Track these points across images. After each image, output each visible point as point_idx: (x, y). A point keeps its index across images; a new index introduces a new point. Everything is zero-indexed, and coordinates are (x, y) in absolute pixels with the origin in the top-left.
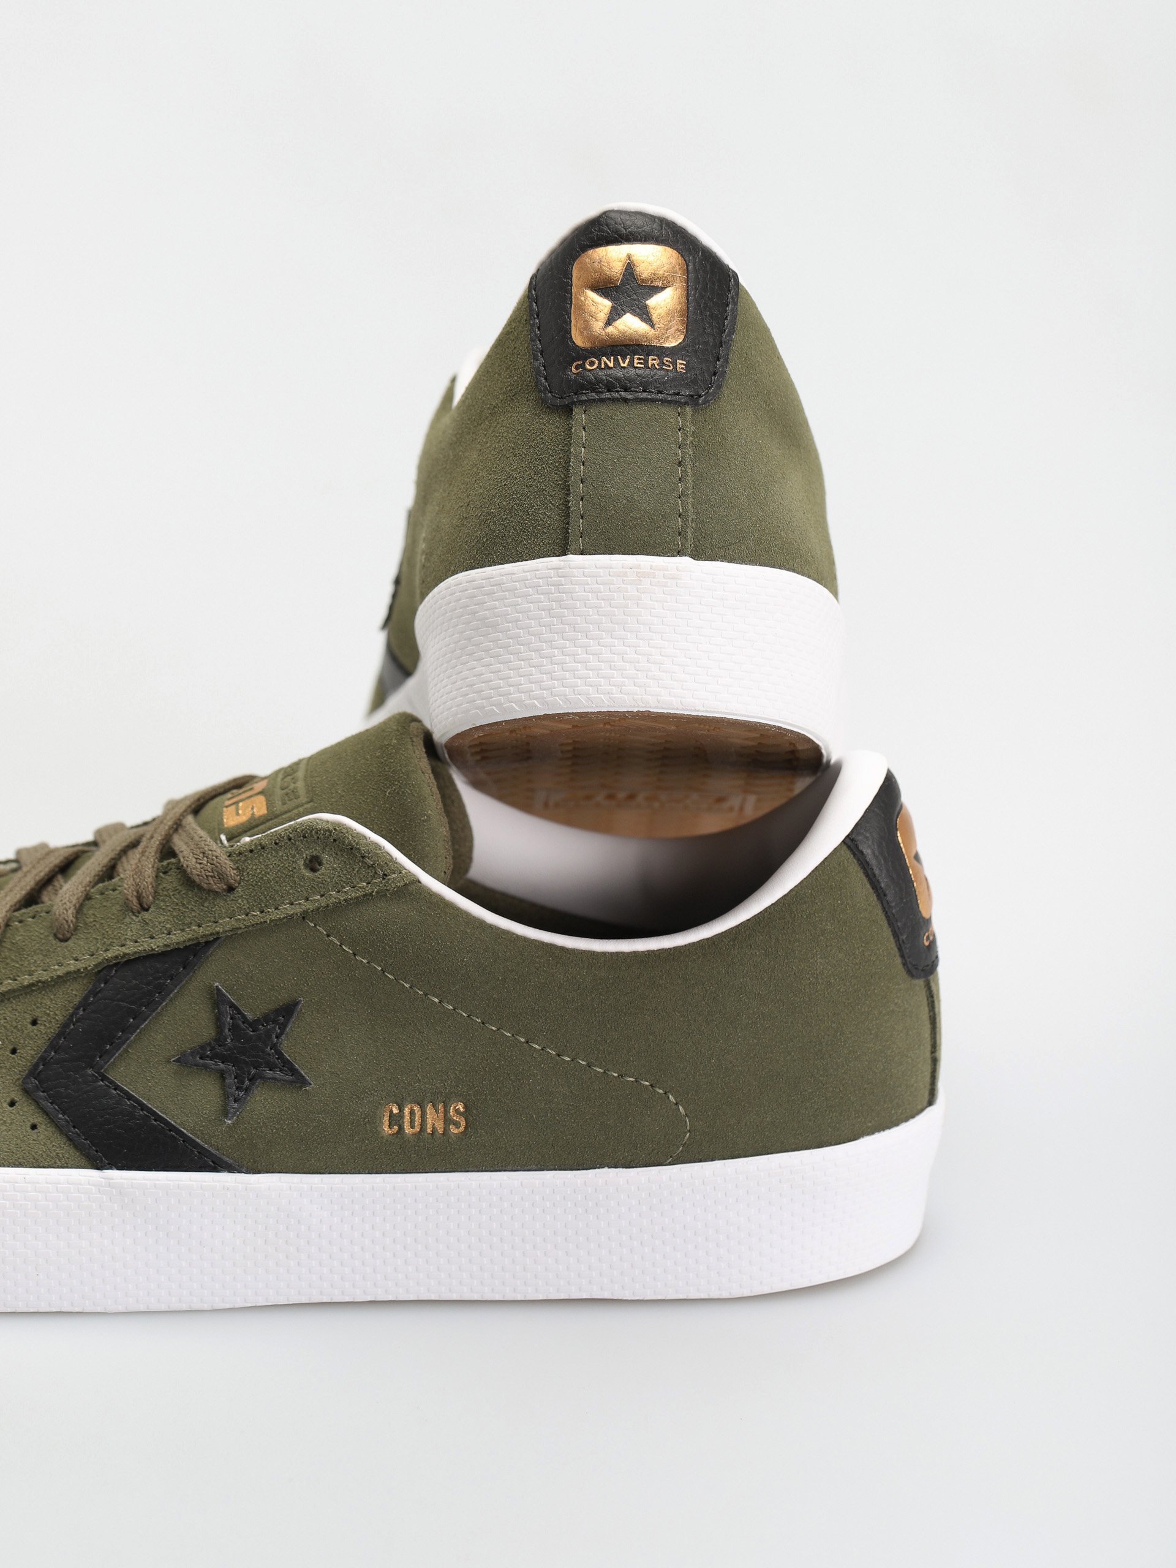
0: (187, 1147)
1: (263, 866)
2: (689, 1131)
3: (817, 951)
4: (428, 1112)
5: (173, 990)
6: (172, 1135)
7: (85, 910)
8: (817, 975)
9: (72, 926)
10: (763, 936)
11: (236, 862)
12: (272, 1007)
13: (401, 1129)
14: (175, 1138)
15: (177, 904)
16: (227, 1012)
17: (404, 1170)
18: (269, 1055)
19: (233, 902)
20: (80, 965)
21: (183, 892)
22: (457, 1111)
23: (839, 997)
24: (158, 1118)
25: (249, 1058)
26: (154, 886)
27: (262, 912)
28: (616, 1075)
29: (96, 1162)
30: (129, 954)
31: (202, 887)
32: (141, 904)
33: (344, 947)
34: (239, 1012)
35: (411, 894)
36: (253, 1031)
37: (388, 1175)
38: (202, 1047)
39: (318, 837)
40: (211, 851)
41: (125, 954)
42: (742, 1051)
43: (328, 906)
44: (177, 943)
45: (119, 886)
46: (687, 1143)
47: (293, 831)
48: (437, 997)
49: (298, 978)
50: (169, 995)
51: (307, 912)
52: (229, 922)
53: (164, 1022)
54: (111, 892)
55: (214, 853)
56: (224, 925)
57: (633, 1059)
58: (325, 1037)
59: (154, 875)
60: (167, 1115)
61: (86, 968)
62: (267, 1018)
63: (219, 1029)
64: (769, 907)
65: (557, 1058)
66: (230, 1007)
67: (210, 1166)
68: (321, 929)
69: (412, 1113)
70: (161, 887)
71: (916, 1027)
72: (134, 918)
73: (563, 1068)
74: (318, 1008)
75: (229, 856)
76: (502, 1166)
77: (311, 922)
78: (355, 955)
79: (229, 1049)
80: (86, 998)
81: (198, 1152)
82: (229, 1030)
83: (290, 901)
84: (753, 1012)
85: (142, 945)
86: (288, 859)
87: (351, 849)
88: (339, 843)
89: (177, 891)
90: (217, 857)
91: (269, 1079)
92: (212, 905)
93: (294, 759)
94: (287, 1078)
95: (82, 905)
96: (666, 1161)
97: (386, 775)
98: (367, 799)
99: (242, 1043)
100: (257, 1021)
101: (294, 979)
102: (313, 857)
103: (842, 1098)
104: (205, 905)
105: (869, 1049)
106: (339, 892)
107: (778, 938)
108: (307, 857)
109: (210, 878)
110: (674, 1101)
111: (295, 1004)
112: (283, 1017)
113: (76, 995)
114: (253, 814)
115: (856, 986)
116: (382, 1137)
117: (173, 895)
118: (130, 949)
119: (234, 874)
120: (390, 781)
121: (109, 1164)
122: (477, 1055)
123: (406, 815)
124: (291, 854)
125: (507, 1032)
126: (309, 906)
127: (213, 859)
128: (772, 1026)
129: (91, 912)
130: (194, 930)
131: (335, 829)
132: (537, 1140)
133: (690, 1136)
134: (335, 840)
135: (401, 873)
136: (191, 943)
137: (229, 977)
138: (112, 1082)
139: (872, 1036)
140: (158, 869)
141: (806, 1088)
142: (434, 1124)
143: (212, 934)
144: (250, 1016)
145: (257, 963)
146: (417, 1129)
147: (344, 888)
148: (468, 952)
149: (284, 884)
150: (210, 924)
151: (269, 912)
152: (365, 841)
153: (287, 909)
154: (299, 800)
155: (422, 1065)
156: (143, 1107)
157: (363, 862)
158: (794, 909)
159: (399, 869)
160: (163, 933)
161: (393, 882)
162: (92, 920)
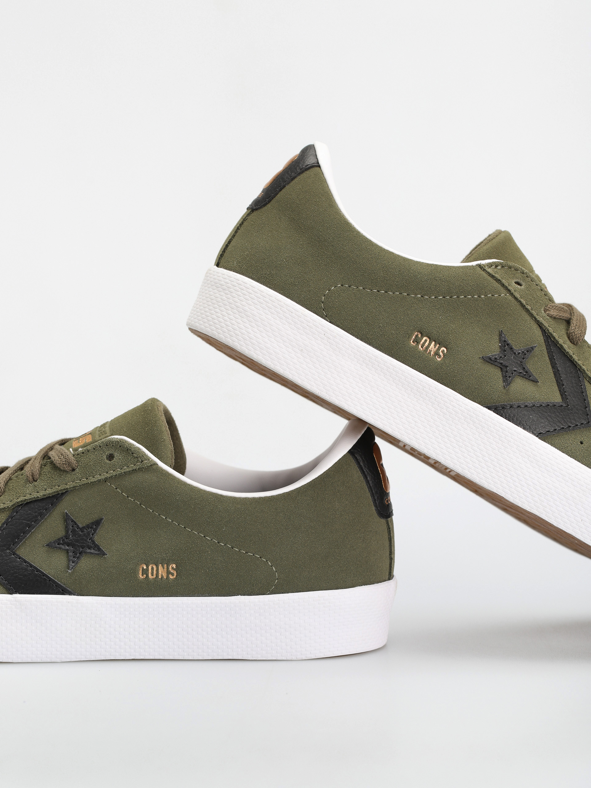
0: (50, 583)
1: (88, 459)
2: (277, 579)
3: (336, 500)
4: (160, 568)
5: (47, 515)
6: (45, 578)
7: (9, 484)
8: (336, 510)
9: (2, 490)
10: (311, 491)
11: (76, 458)
12: (90, 521)
13: (147, 576)
14: (46, 579)
15: (50, 478)
16: (70, 524)
17: (148, 595)
18: (89, 542)
19: (74, 475)
20: (6, 506)
21: (52, 472)
22: (173, 568)
23: (346, 521)
24: (38, 570)
25: (79, 544)
26: (40, 471)
27: (87, 479)
28: (244, 552)
29: (10, 591)
30: (27, 500)
31: (61, 469)
32: (33, 479)
33: (123, 494)
34: (76, 524)
35: (154, 469)
36: (82, 532)
37: (141, 598)
38: (59, 539)
39: (113, 445)
40: (65, 453)
41: (25, 500)
42: (302, 543)
43: (116, 475)
44: (49, 494)
45: (24, 473)
46: (277, 584)
47: (102, 443)
48: (164, 516)
49: (102, 508)
50: (45, 517)
51: (107, 478)
52: (72, 484)
53: (42, 529)
54: (21, 476)
55: (66, 454)
56: (70, 485)
57: (252, 545)
58: (114, 534)
59: (40, 466)
60: (42, 570)
61: (8, 506)
62: (88, 526)
63: (67, 532)
64: (315, 479)
65: (218, 544)
66: (72, 522)
67: (61, 592)
68: (113, 486)
69: (152, 569)
70: (43, 471)
71: (382, 540)
72: (30, 485)
73: (220, 548)
74: (111, 521)
75: (73, 456)
76: (193, 594)
77: (109, 483)
78: (128, 497)
79: (71, 540)
80: (7, 519)
81: (55, 586)
82: (71, 532)
83: (100, 473)
84: (307, 525)
85: (33, 495)
86: (99, 456)
87: (127, 450)
88: (122, 447)
89: (50, 472)
90: (67, 455)
91: (88, 553)
92: (65, 477)
93: (106, 421)
94: (96, 552)
95: (8, 482)
96: (267, 593)
97: (146, 422)
98: (137, 433)
99: (77, 537)
100: (84, 527)
101: (100, 508)
102: (110, 454)
103: (347, 567)
104: (62, 477)
105: (359, 546)
106: (121, 469)
107: (318, 492)
108: (107, 454)
109: (64, 465)
110: (271, 565)
111: (102, 519)
112: (95, 526)
113: (3, 519)
114: (86, 442)
115: (354, 517)
116: (139, 580)
117: (48, 474)
118: (28, 497)
119: (75, 463)
120: (148, 425)
121: (16, 592)
122: (182, 542)
123: (154, 439)
124: (100, 453)
125: (195, 532)
126: (108, 475)
127: (66, 457)
128: (315, 532)
129: (11, 485)
130: (57, 488)
131: (120, 441)
132: (209, 582)
133: (278, 581)
134: (120, 446)
135: (149, 460)
136: (55, 494)
137: (72, 508)
138: (18, 555)
139: (361, 541)
140: (42, 464)
141: (330, 561)
142: (162, 574)
143: (64, 489)
144: (81, 526)
145: (84, 502)
146: (155, 576)
147: (124, 467)
148: (178, 495)
149: (97, 466)
150: (64, 485)
151: (90, 479)
152: (133, 446)
153: (98, 477)
154: (106, 435)
155: (157, 546)
156: (31, 566)
157: (132, 455)
158: (326, 480)
159: (148, 459)
160: (43, 490)
161: (146, 464)
162: (12, 487)
